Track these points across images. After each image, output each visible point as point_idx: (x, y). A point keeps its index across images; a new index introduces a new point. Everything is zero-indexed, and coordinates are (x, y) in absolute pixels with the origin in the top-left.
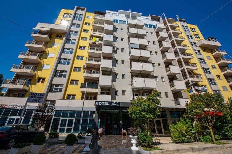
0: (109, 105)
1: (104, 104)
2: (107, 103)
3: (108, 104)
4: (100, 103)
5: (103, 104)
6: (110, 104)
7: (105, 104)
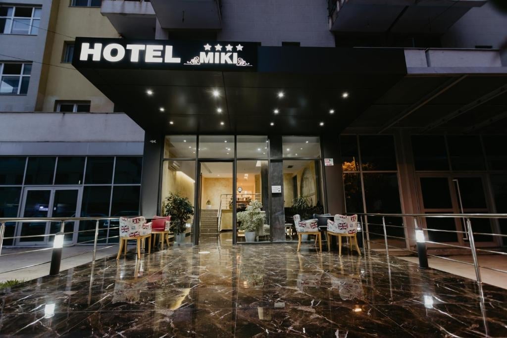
0: (178, 60)
1: (142, 54)
2: (163, 52)
3: (175, 55)
4: (114, 53)
5: (134, 58)
6: (186, 57)
7: (149, 59)
